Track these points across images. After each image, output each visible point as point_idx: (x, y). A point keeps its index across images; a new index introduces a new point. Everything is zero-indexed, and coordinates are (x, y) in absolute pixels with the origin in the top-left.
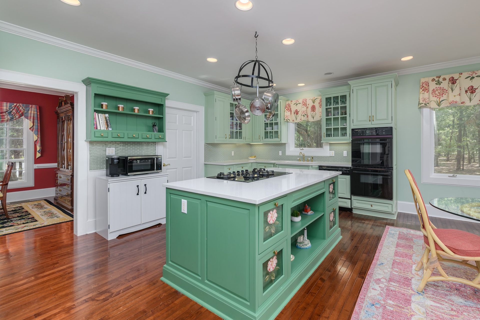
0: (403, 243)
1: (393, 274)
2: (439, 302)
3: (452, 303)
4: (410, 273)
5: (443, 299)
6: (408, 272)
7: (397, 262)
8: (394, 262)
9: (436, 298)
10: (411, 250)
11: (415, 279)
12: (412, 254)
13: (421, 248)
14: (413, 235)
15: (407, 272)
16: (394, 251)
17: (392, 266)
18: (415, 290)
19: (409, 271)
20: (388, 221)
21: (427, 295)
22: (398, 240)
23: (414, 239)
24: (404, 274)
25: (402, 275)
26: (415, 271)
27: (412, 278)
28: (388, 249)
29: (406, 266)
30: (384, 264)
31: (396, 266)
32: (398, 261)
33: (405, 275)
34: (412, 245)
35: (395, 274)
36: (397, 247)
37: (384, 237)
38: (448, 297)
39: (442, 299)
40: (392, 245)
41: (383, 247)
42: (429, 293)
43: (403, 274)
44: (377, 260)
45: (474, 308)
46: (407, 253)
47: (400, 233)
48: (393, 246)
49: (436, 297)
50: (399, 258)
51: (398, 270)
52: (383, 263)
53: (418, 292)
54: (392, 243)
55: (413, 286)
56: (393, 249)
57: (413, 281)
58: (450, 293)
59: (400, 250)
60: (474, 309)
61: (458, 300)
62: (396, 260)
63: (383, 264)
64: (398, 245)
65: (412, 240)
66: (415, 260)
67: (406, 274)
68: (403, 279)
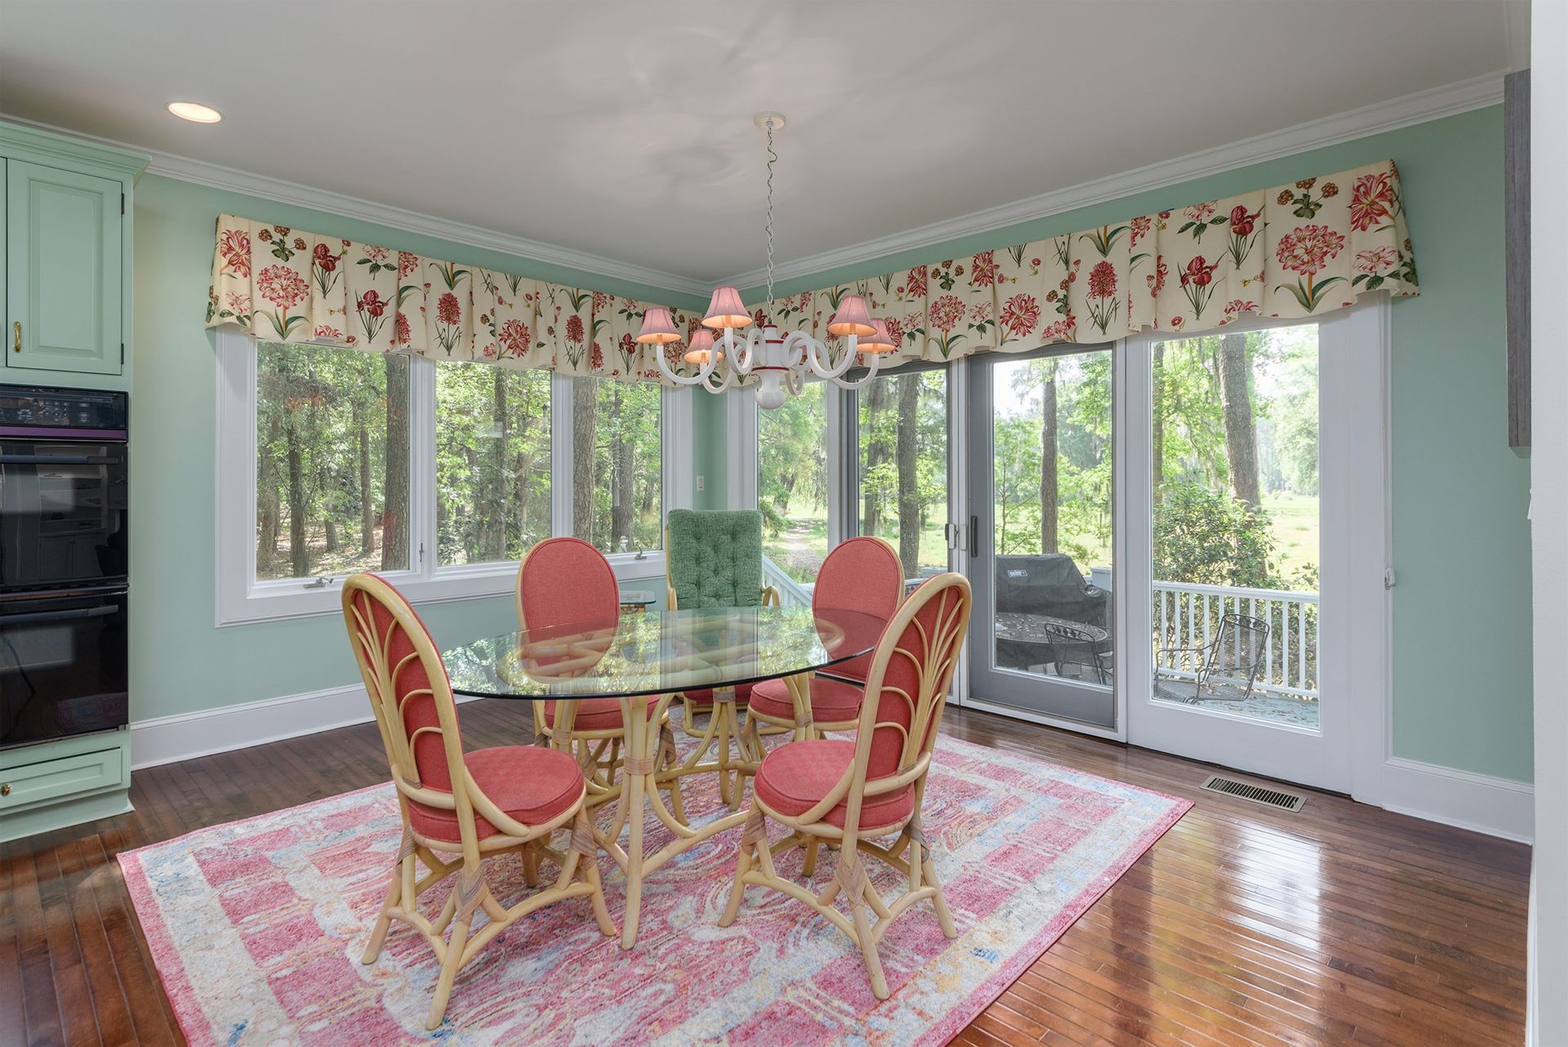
0: (246, 892)
1: (313, 1033)
2: (500, 1013)
3: (523, 990)
4: (358, 987)
5: (500, 999)
6: (350, 987)
7: (285, 977)
8: (279, 987)
9: (485, 1010)
10: (295, 901)
11: (391, 994)
12: (311, 914)
13: (317, 871)
14: (254, 840)
15: (349, 993)
16: (240, 945)
17: (285, 1007)
18: (424, 1034)
19: (349, 982)
20: (108, 832)
21: (460, 1020)
22: (218, 892)
23: (269, 854)
24: (346, 1004)
25: (341, 1014)
26: (369, 967)
27: (379, 1000)
28: (210, 948)
29: (328, 969)
30: (249, 1026)
31: (294, 997)
32: (285, 972)
33: (354, 1005)
34: (278, 879)
35: (319, 1031)
36: (235, 922)
37: (149, 910)
38: (505, 980)
39: (498, 1000)
40: (211, 921)
41: (182, 954)
42: (461, 1009)
43: (344, 1010)
44: (205, 1026)
45: (564, 961)
46: (291, 920)
47: (204, 857)
48: (219, 927)
49: (484, 1006)
50: (280, 959)
51: (313, 1008)
52: (241, 1023)
53: (434, 1032)
54: (201, 915)
55: (408, 1025)
56: (228, 936)
57: (393, 1008)
58: (497, 964)
59: (257, 924)
60: (566, 963)
61: (523, 968)
62: (279, 975)
63: (242, 1028)
64: (234, 912)
65: (264, 860)
66: (336, 929)
67: (352, 1000)
68: (358, 1027)
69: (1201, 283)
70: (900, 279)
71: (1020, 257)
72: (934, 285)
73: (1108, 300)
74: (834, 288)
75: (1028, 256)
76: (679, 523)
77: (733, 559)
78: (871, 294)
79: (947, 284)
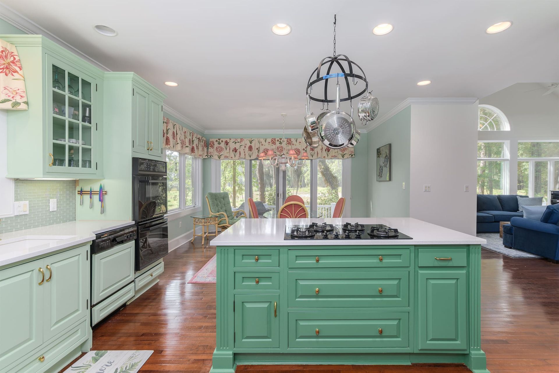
69: (328, 151)
70: (269, 140)
71: (297, 141)
72: (277, 143)
73: (313, 152)
74: (250, 139)
75: (298, 141)
76: (212, 196)
77: (224, 205)
78: (261, 142)
79: (281, 143)
